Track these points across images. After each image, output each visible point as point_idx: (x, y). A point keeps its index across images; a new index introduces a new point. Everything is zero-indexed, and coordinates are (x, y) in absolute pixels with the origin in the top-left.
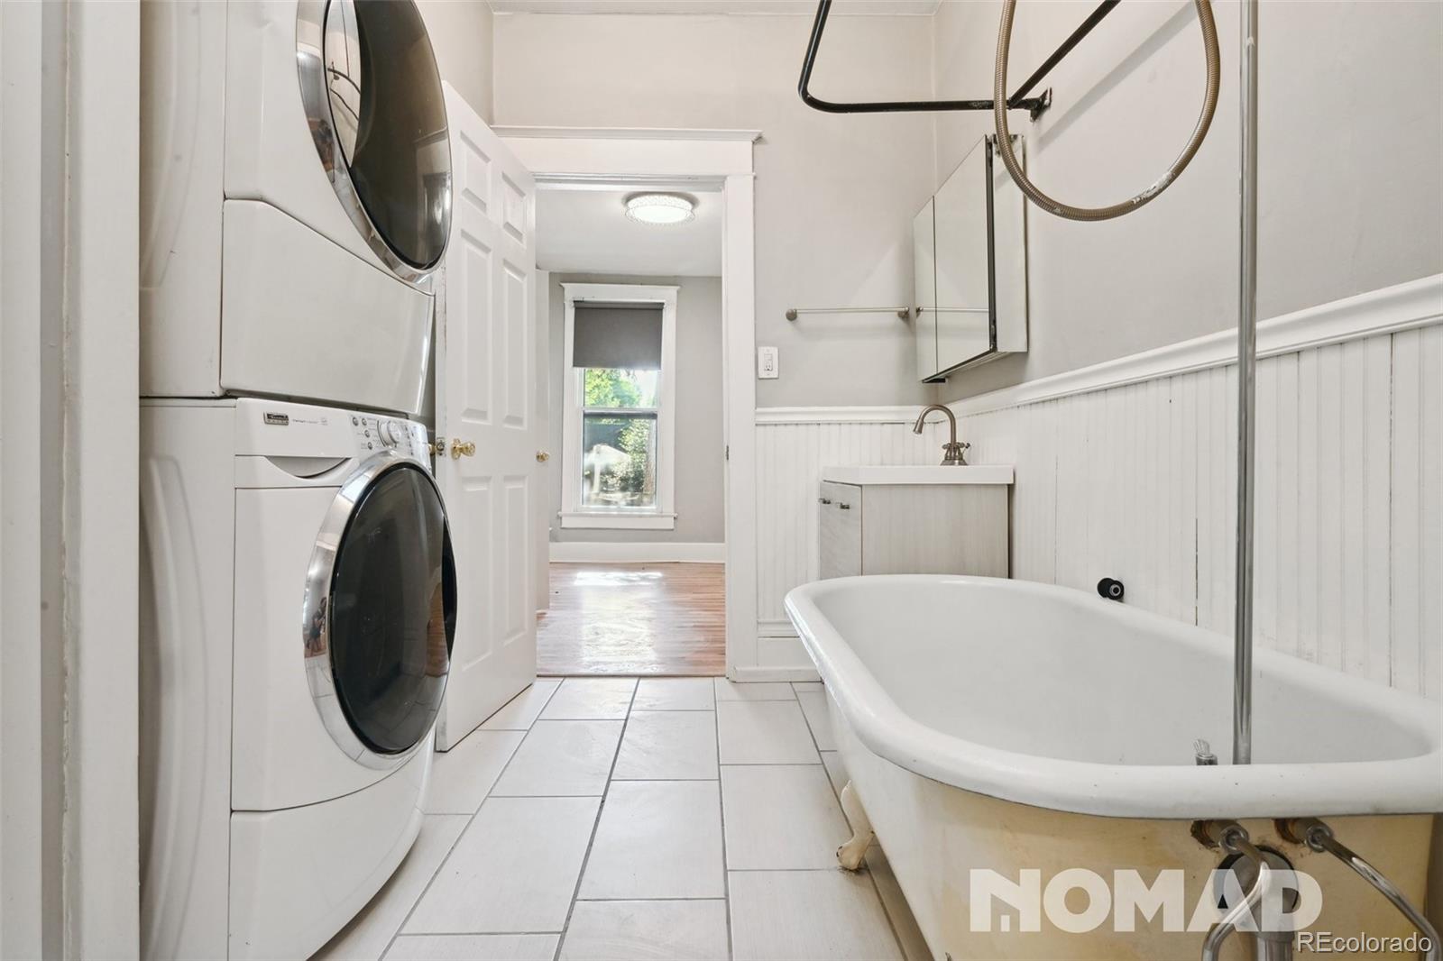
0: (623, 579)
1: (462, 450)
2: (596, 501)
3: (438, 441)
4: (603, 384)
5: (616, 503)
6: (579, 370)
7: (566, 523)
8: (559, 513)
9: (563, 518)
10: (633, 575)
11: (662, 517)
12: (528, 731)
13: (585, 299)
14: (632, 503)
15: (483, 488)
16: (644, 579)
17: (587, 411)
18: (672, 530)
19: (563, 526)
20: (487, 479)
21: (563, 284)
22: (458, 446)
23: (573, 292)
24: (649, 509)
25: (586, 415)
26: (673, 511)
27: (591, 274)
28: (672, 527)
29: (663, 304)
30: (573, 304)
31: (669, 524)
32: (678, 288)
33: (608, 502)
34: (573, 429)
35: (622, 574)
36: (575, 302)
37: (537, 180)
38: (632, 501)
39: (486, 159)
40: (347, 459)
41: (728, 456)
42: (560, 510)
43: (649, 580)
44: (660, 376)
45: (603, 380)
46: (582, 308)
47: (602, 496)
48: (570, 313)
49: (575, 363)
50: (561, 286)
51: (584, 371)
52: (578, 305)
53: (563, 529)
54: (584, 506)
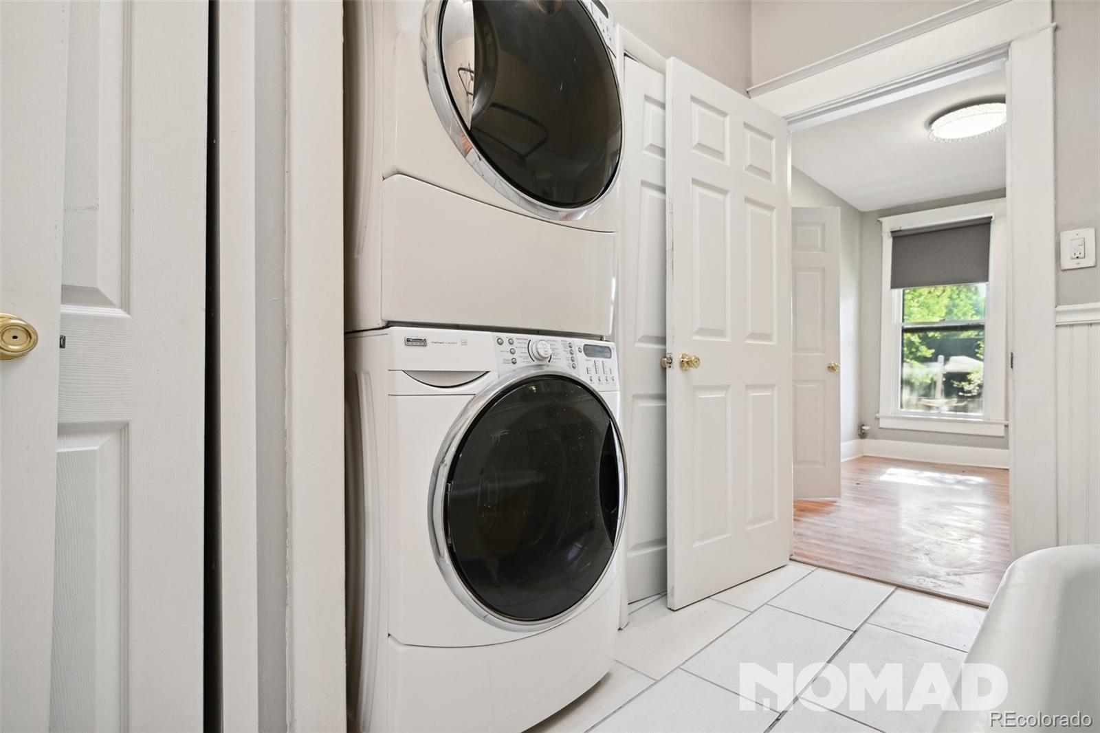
0: (933, 480)
1: (687, 364)
2: (916, 406)
3: (668, 356)
4: (962, 303)
5: (937, 408)
6: (898, 292)
7: (883, 423)
8: (877, 415)
9: (881, 419)
10: (949, 477)
11: (991, 424)
12: (752, 613)
13: (902, 229)
14: (956, 409)
15: (721, 395)
16: (959, 482)
17: (906, 327)
18: (1003, 437)
19: (880, 426)
20: (725, 388)
21: (881, 219)
22: (685, 360)
23: (890, 224)
24: (975, 415)
25: (905, 331)
26: (1003, 418)
27: (911, 205)
28: (1001, 434)
29: (991, 217)
30: (890, 234)
31: (999, 431)
33: (929, 408)
34: (891, 343)
35: (937, 475)
36: (892, 232)
37: (789, 123)
38: (956, 407)
39: (724, 114)
40: (487, 372)
41: (1012, 364)
42: (878, 412)
43: (969, 485)
44: (988, 289)
45: (962, 300)
46: (898, 236)
47: (925, 401)
48: (888, 243)
49: (894, 285)
50: (879, 221)
51: (904, 291)
52: (896, 234)
53: (881, 428)
54: (903, 410)
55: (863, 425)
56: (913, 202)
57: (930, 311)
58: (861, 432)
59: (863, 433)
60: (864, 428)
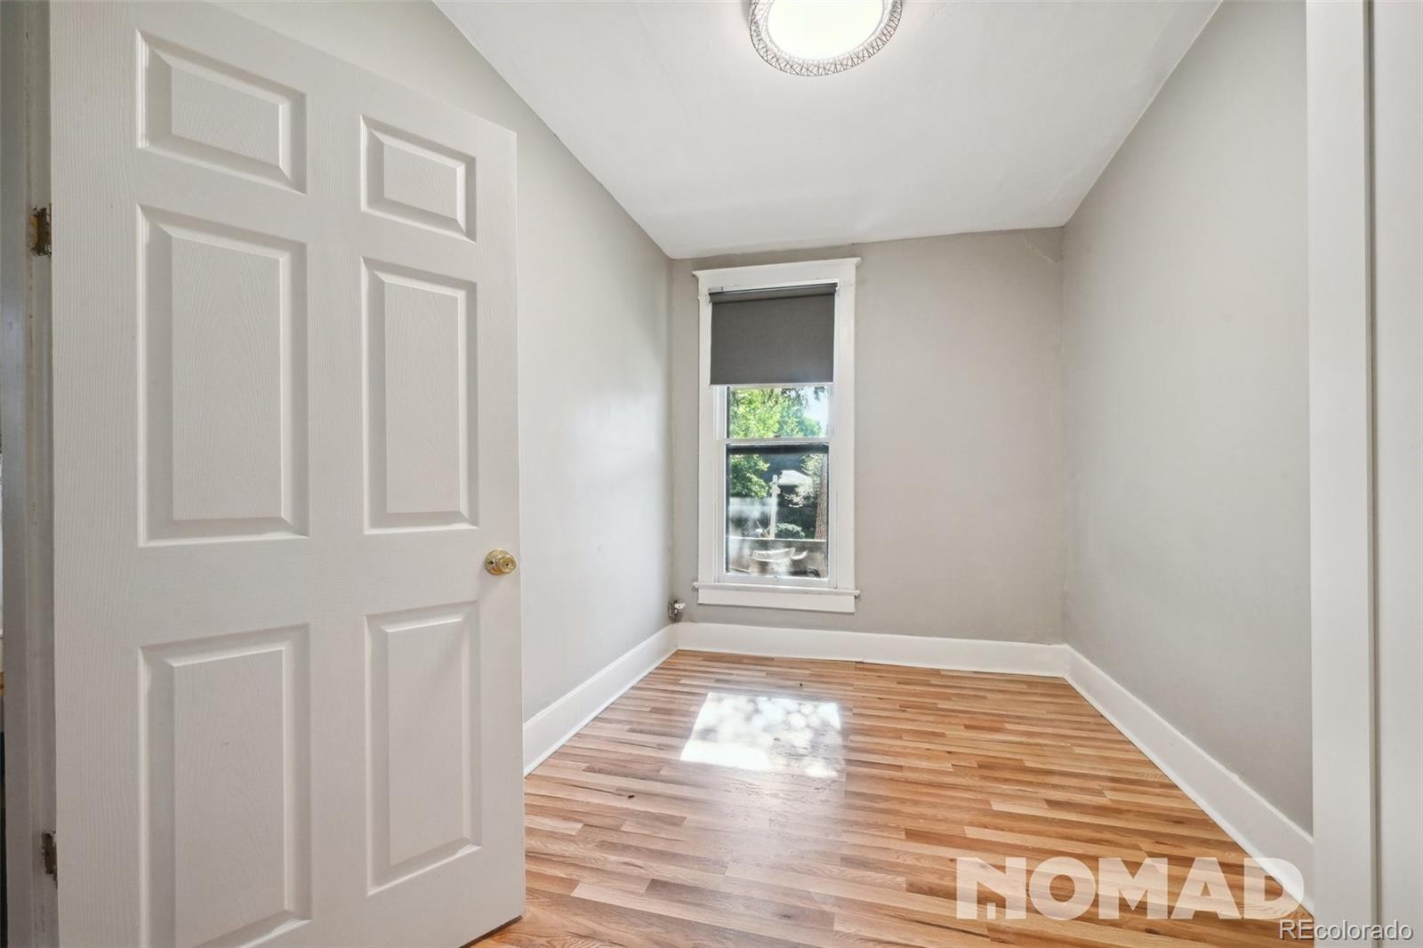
2: (750, 566)
6: (720, 390)
7: (704, 597)
8: (695, 584)
9: (700, 590)
11: (837, 594)
13: (724, 290)
17: (733, 444)
18: (852, 614)
19: (700, 601)
21: (696, 273)
23: (710, 280)
24: (820, 581)
25: (732, 451)
26: (853, 586)
27: (735, 255)
28: (852, 610)
29: (835, 285)
30: (708, 298)
31: (848, 605)
32: (856, 260)
33: (765, 567)
34: (710, 468)
36: (710, 294)
42: (696, 580)
44: (833, 395)
46: (720, 301)
48: (706, 312)
49: (716, 379)
50: (694, 276)
51: (728, 388)
52: (717, 298)
53: (700, 604)
54: (729, 574)
55: (676, 602)
56: (738, 253)
57: (765, 424)
58: (673, 612)
59: (676, 615)
60: (677, 606)
